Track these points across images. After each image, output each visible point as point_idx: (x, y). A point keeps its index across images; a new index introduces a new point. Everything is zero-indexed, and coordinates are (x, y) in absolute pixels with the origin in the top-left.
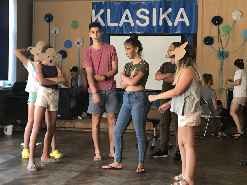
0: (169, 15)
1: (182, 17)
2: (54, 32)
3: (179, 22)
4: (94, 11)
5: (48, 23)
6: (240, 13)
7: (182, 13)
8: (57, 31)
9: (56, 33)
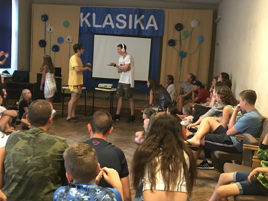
0: (142, 21)
1: (152, 23)
2: (49, 30)
3: (149, 27)
4: (82, 14)
5: (44, 22)
6: (197, 22)
7: (152, 20)
8: (51, 29)
9: (51, 30)
